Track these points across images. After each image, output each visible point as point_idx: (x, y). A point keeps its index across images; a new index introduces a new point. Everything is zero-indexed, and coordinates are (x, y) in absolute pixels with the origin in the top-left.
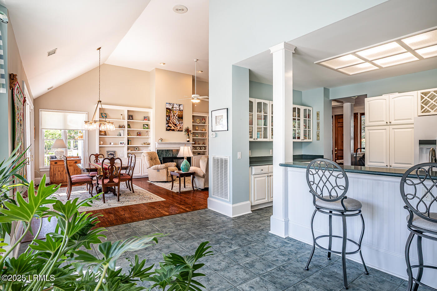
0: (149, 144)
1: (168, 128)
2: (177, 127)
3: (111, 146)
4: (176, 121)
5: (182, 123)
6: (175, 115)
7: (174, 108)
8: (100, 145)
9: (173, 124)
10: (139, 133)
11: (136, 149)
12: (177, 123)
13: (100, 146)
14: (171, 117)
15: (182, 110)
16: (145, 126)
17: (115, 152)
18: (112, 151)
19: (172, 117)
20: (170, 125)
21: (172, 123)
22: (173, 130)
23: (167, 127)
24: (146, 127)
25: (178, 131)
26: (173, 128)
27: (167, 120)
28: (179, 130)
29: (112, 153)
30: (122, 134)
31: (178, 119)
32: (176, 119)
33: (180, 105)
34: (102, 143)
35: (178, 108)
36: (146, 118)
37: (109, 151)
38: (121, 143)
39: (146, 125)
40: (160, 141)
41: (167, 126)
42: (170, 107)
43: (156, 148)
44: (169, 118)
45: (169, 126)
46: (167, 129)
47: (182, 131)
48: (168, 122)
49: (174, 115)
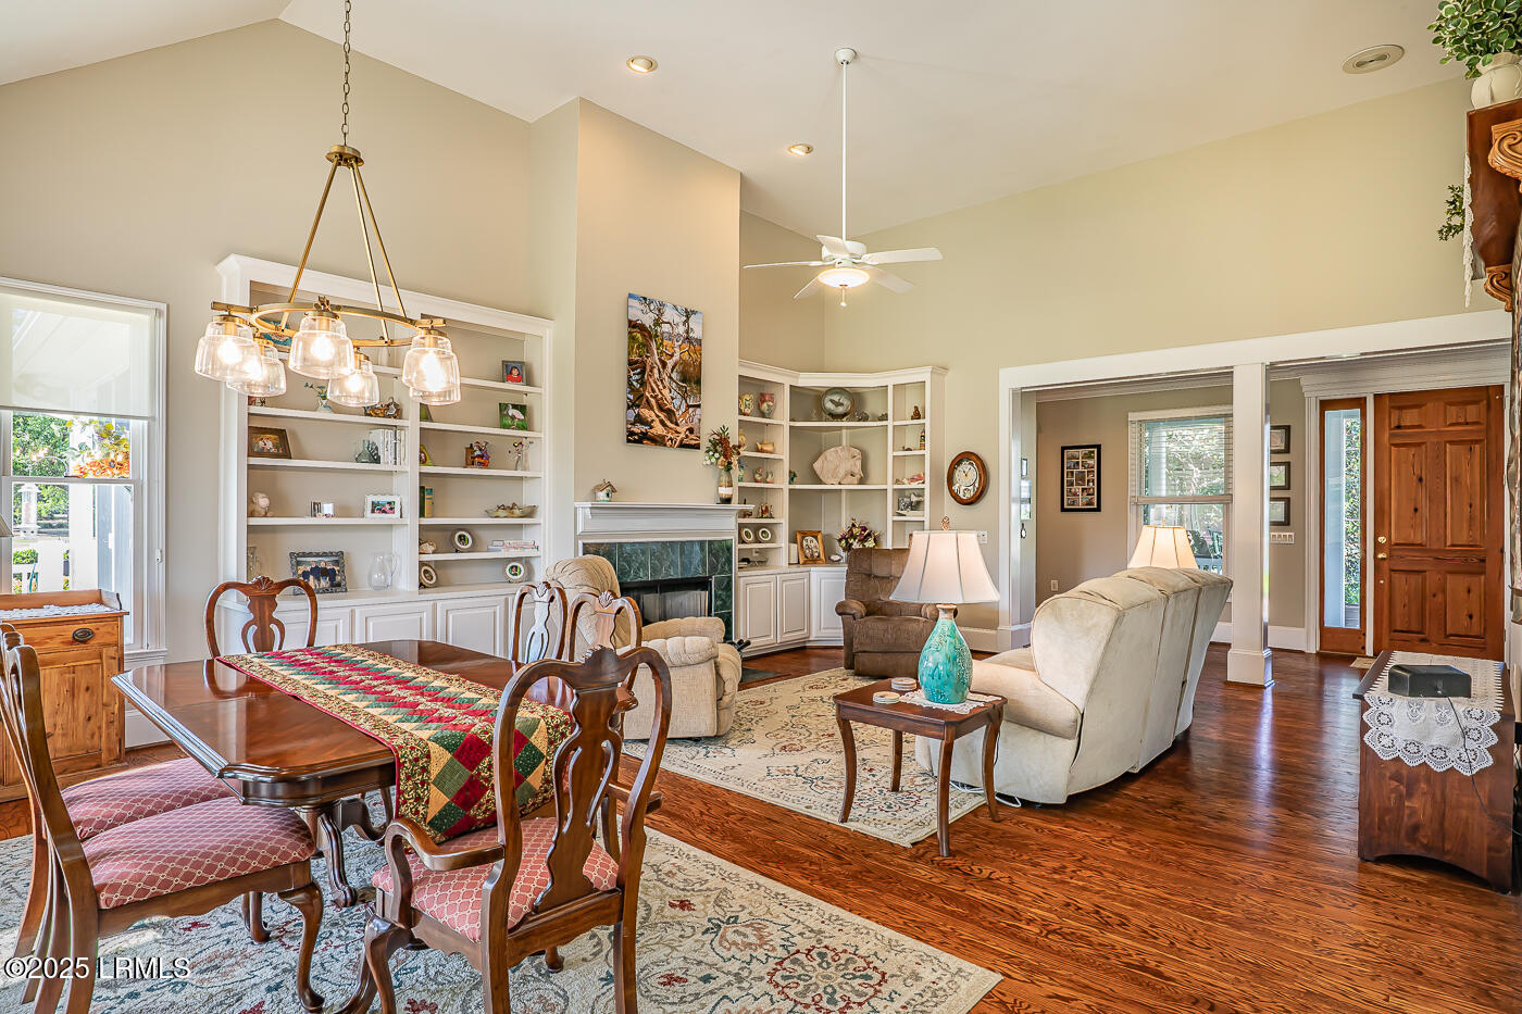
0: (530, 512)
1: (638, 428)
2: (677, 424)
3: (319, 520)
4: (670, 395)
5: (699, 406)
6: (670, 363)
7: (666, 328)
8: (251, 514)
9: (661, 408)
10: (478, 453)
11: (462, 538)
12: (677, 403)
13: (255, 521)
14: (652, 368)
15: (699, 342)
16: (512, 412)
17: (339, 558)
18: (325, 555)
19: (656, 371)
20: (645, 412)
21: (653, 401)
22: (658, 441)
23: (633, 424)
24: (513, 417)
25: (682, 446)
26: (658, 429)
27: (630, 384)
28: (686, 441)
29: (324, 563)
30: (386, 456)
31: (680, 387)
32: (674, 385)
33: (688, 314)
34: (263, 502)
35: (681, 330)
36: (515, 372)
37: (304, 555)
38: (376, 507)
39: (515, 407)
40: (602, 495)
41: (632, 414)
42: (648, 320)
43: (577, 537)
44: (643, 373)
45: (639, 419)
46: (631, 433)
47: (697, 447)
48: (636, 400)
49: (664, 364)
